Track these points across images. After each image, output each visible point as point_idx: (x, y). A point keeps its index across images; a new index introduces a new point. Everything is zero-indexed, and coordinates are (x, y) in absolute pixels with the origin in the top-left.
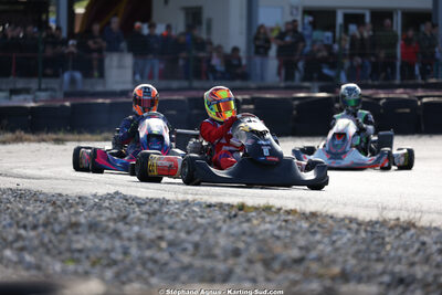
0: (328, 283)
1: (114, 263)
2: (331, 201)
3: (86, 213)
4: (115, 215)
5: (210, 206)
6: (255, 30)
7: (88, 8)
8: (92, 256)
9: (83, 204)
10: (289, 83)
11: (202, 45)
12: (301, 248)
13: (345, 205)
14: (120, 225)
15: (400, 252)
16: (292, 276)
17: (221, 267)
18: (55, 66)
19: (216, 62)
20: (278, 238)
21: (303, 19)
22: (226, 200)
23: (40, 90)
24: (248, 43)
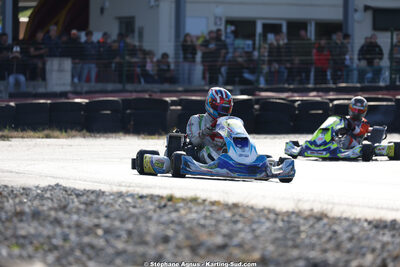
1: (56, 248)
2: (251, 193)
4: (56, 205)
5: (141, 197)
7: (31, 18)
8: (36, 242)
9: (27, 195)
12: (224, 236)
13: (264, 197)
14: (61, 214)
15: (314, 240)
17: (152, 252)
20: (203, 226)
21: (226, 28)
22: (156, 192)
24: (176, 49)
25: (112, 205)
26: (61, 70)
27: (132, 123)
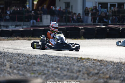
0: (105, 80)
1: (45, 74)
2: (106, 57)
3: (37, 60)
4: (45, 61)
5: (72, 58)
6: (85, 9)
7: (38, 2)
8: (39, 72)
9: (36, 57)
10: (94, 24)
11: (70, 13)
12: (98, 70)
13: (110, 58)
14: (47, 63)
16: (95, 78)
17: (75, 75)
18: (28, 19)
20: (91, 67)
21: (98, 6)
22: (77, 56)
23: (24, 25)
24: (83, 12)
26: (47, 19)
27: (69, 35)
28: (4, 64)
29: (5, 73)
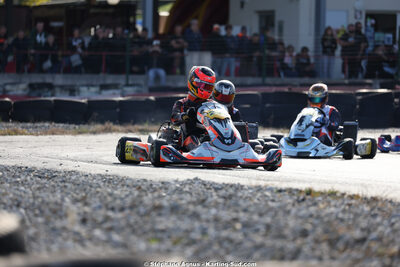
0: (387, 261)
1: (193, 242)
2: (390, 187)
3: (168, 197)
4: (194, 199)
5: (280, 191)
6: (322, 33)
7: (171, 12)
8: (175, 236)
9: (166, 189)
10: (353, 80)
12: (363, 230)
14: (199, 208)
16: (355, 254)
17: (290, 246)
18: (141, 64)
19: (288, 60)
20: (342, 220)
21: (366, 22)
22: (295, 186)
23: (127, 85)
24: (316, 43)
25: (250, 199)
27: (272, 116)
28: (64, 209)
29: (66, 239)
